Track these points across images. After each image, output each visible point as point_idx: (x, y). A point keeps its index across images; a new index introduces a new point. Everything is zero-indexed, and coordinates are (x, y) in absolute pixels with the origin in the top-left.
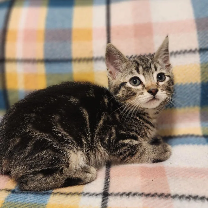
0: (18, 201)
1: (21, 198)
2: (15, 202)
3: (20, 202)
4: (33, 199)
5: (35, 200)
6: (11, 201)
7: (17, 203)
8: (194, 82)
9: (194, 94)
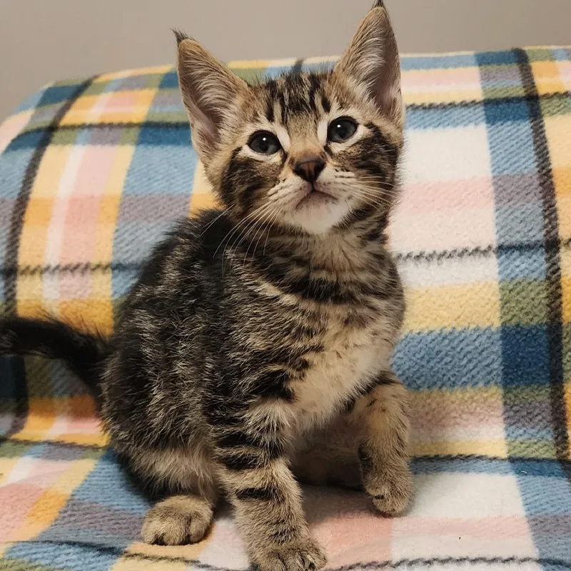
0: (36, 559)
1: (45, 552)
2: (30, 562)
3: (43, 562)
4: (74, 560)
5: (80, 563)
6: (18, 557)
7: (33, 564)
8: (484, 324)
9: (484, 354)
